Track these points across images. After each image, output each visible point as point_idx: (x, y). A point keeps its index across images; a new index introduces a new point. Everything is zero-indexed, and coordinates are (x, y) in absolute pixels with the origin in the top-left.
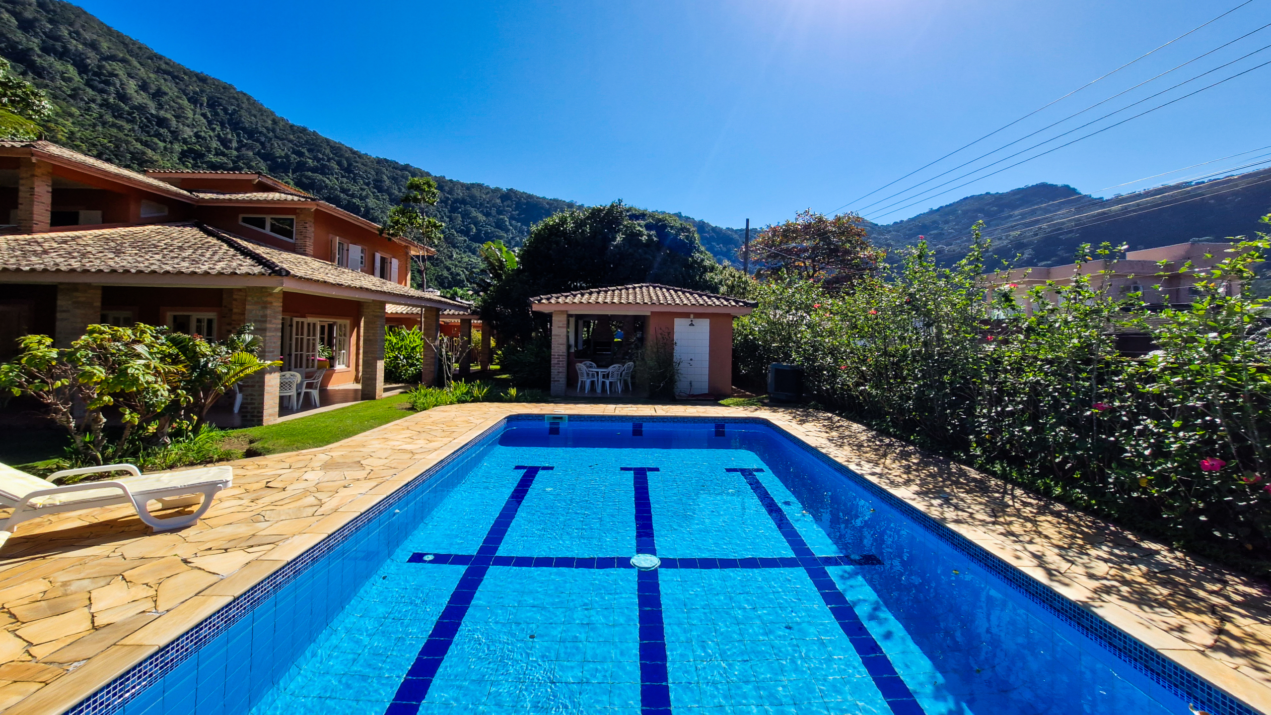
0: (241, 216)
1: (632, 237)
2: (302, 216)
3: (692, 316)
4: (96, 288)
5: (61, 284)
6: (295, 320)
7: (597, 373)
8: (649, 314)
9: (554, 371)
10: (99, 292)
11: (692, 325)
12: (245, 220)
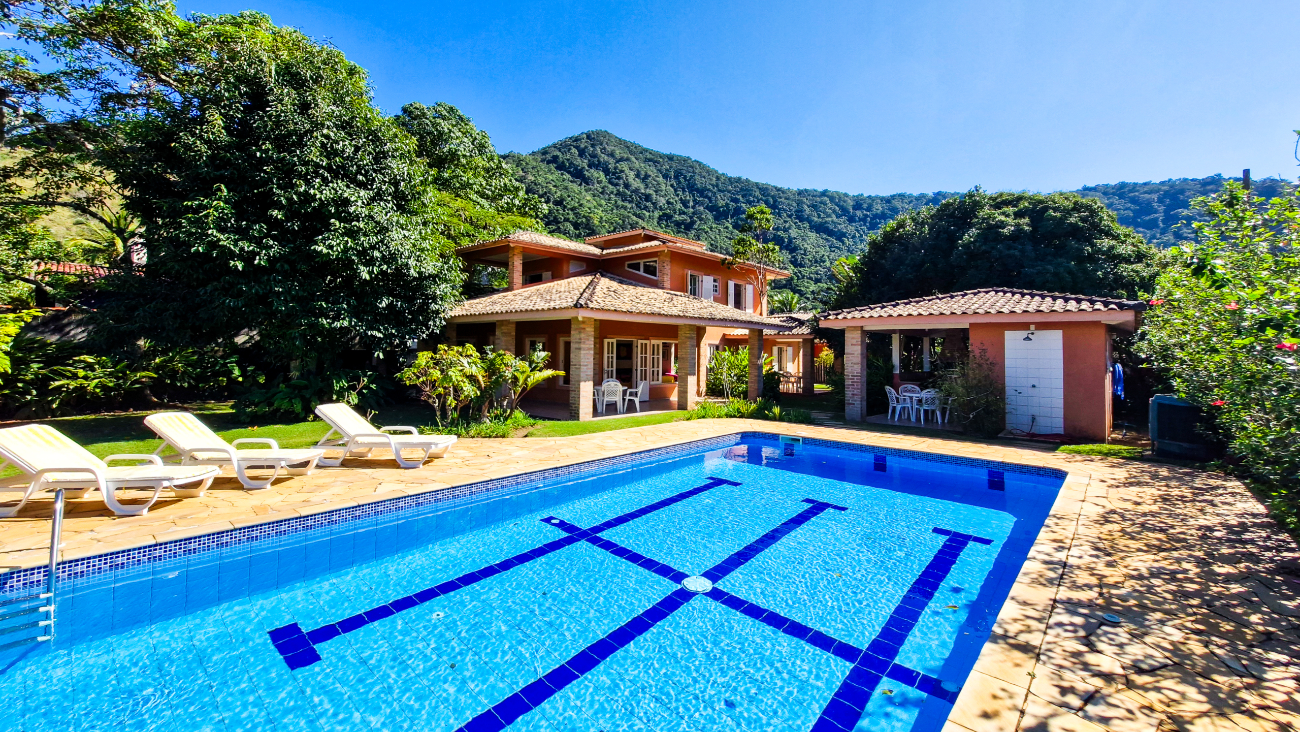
0: (627, 263)
1: (992, 231)
2: (661, 257)
3: (1032, 327)
4: (512, 323)
5: (498, 321)
6: (640, 342)
7: (911, 398)
8: (967, 326)
9: (848, 393)
10: (514, 326)
11: (1028, 339)
12: (630, 266)
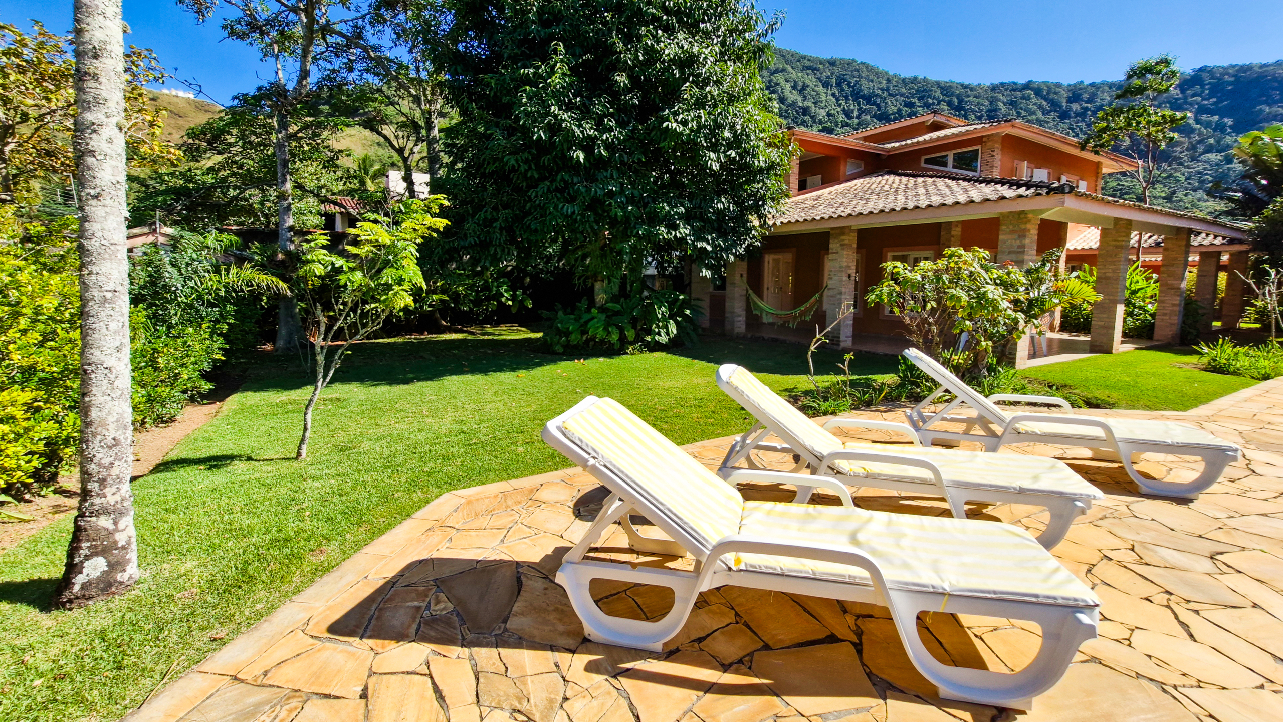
2: (989, 144)
5: (832, 229)
10: (855, 235)
12: (927, 161)
